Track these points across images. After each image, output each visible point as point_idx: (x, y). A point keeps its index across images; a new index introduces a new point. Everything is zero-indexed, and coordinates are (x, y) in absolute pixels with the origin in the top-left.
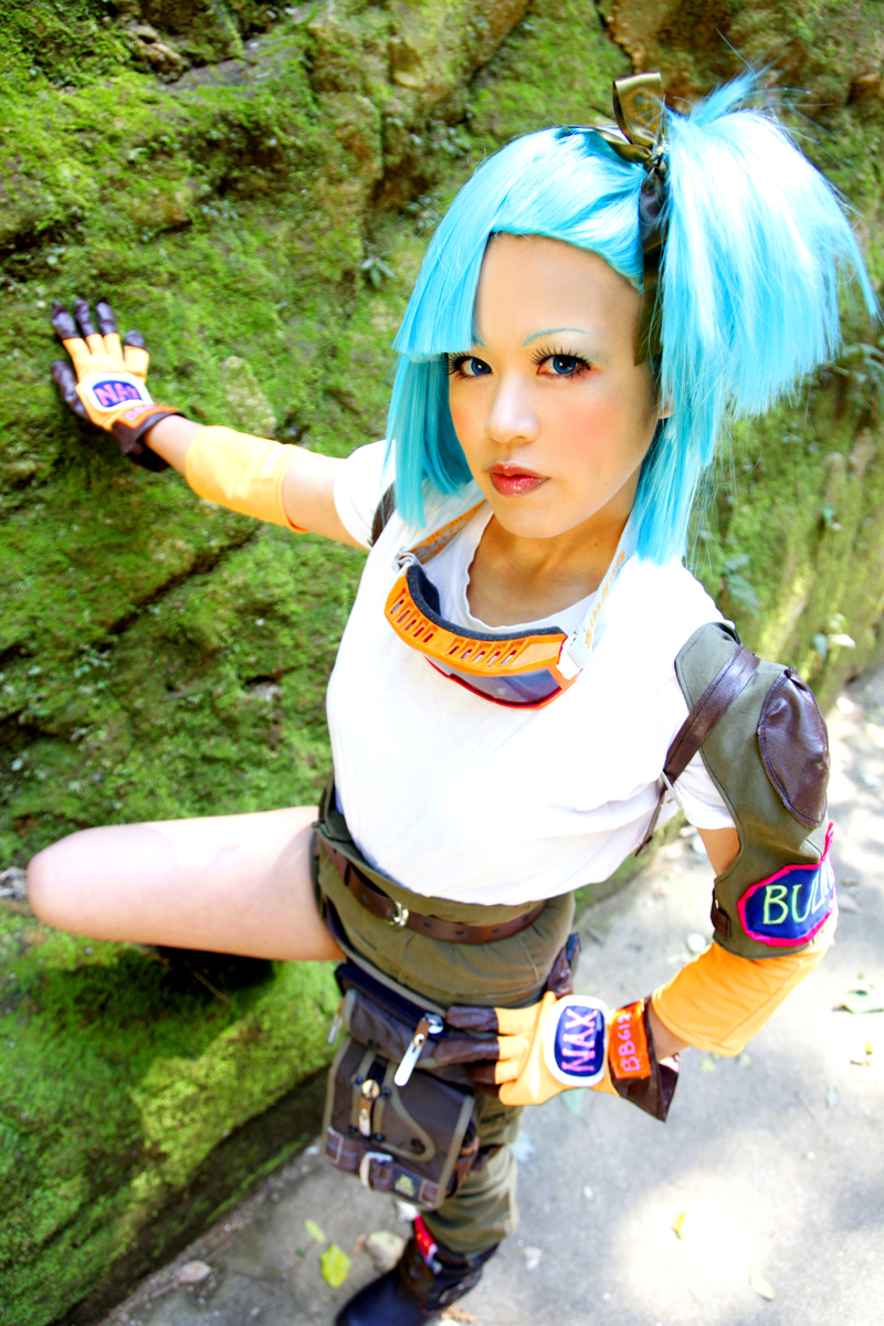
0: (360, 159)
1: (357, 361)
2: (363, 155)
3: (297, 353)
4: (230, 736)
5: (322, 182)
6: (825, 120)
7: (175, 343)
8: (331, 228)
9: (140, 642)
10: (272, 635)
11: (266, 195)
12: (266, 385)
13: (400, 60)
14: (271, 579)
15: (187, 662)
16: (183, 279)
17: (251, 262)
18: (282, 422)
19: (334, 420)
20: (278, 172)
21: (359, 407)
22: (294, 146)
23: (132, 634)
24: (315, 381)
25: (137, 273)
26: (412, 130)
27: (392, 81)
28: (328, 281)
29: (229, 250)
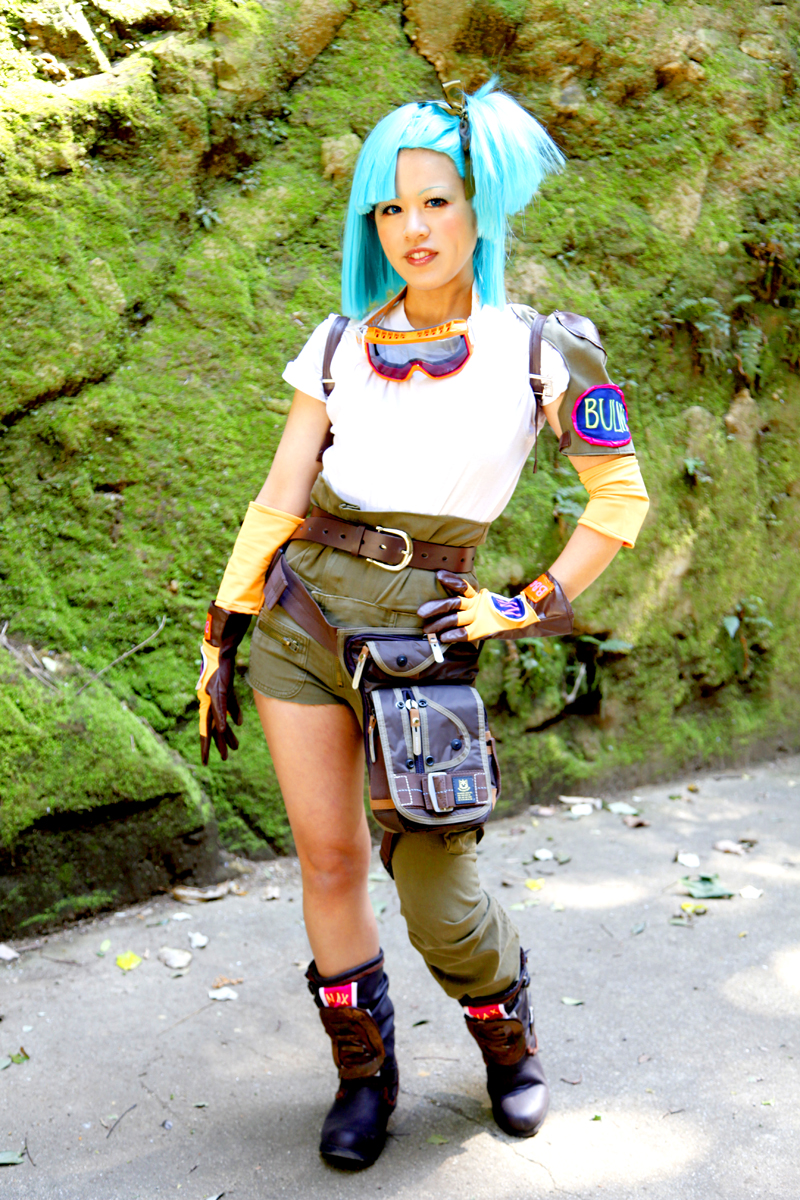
0: (192, 137)
1: (190, 277)
2: (194, 135)
3: (143, 263)
4: (82, 523)
5: (164, 152)
6: (634, 103)
7: (59, 242)
8: (170, 183)
9: (21, 436)
10: (117, 454)
11: (124, 158)
12: (121, 280)
13: (220, 73)
14: (119, 409)
15: (54, 459)
16: (65, 205)
17: (112, 200)
18: (131, 306)
19: (172, 316)
20: (133, 143)
21: (189, 306)
22: (143, 127)
23: (17, 428)
24: (158, 285)
25: (35, 196)
26: (233, 119)
27: (217, 87)
28: (168, 219)
29: (97, 191)
